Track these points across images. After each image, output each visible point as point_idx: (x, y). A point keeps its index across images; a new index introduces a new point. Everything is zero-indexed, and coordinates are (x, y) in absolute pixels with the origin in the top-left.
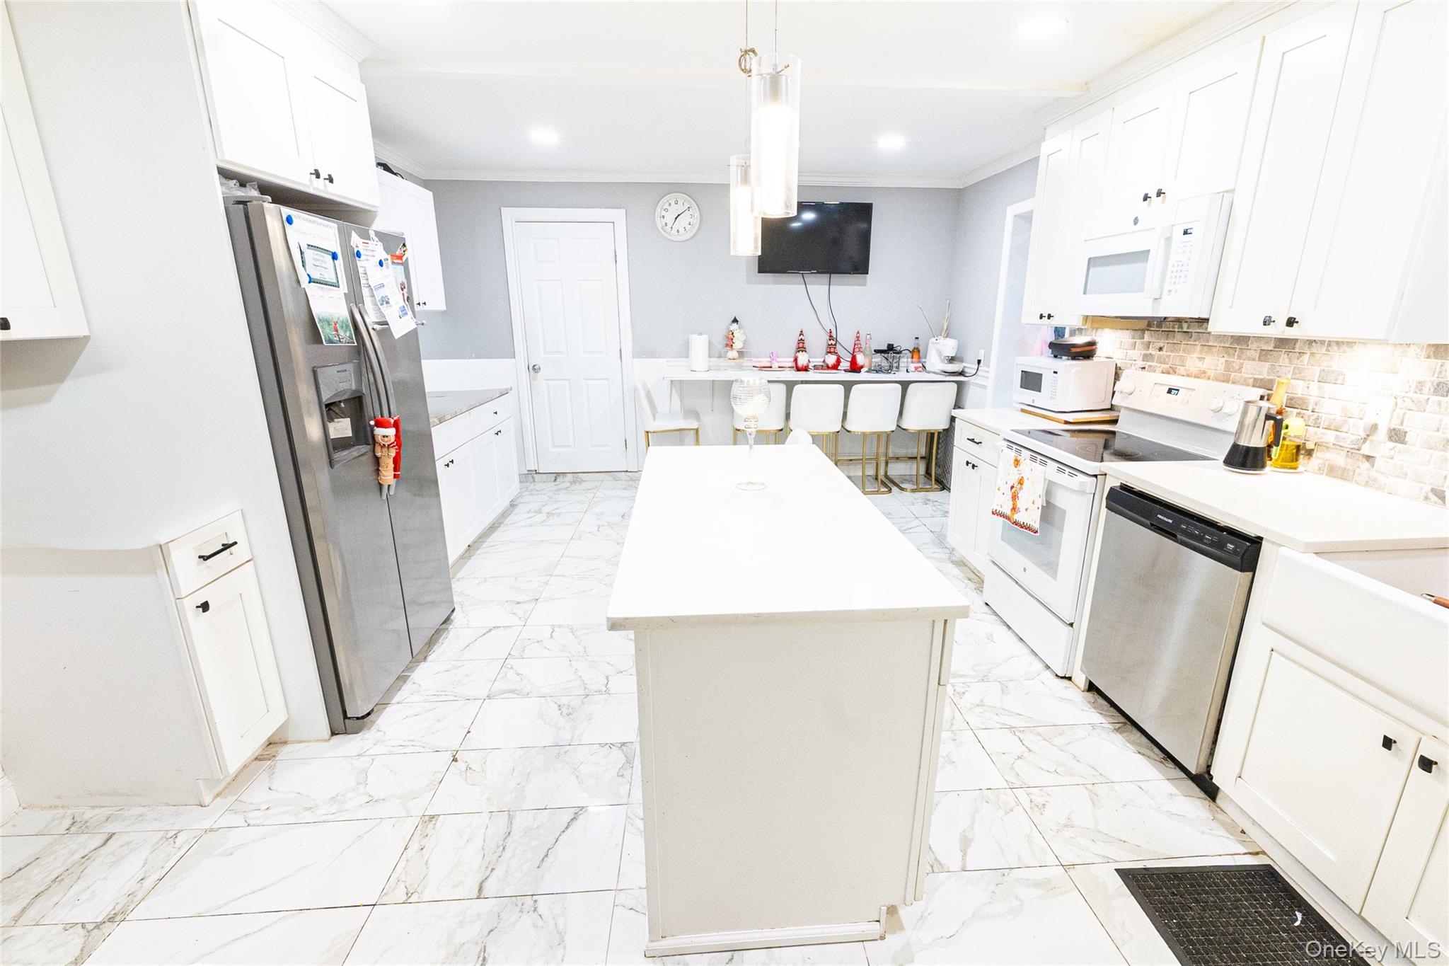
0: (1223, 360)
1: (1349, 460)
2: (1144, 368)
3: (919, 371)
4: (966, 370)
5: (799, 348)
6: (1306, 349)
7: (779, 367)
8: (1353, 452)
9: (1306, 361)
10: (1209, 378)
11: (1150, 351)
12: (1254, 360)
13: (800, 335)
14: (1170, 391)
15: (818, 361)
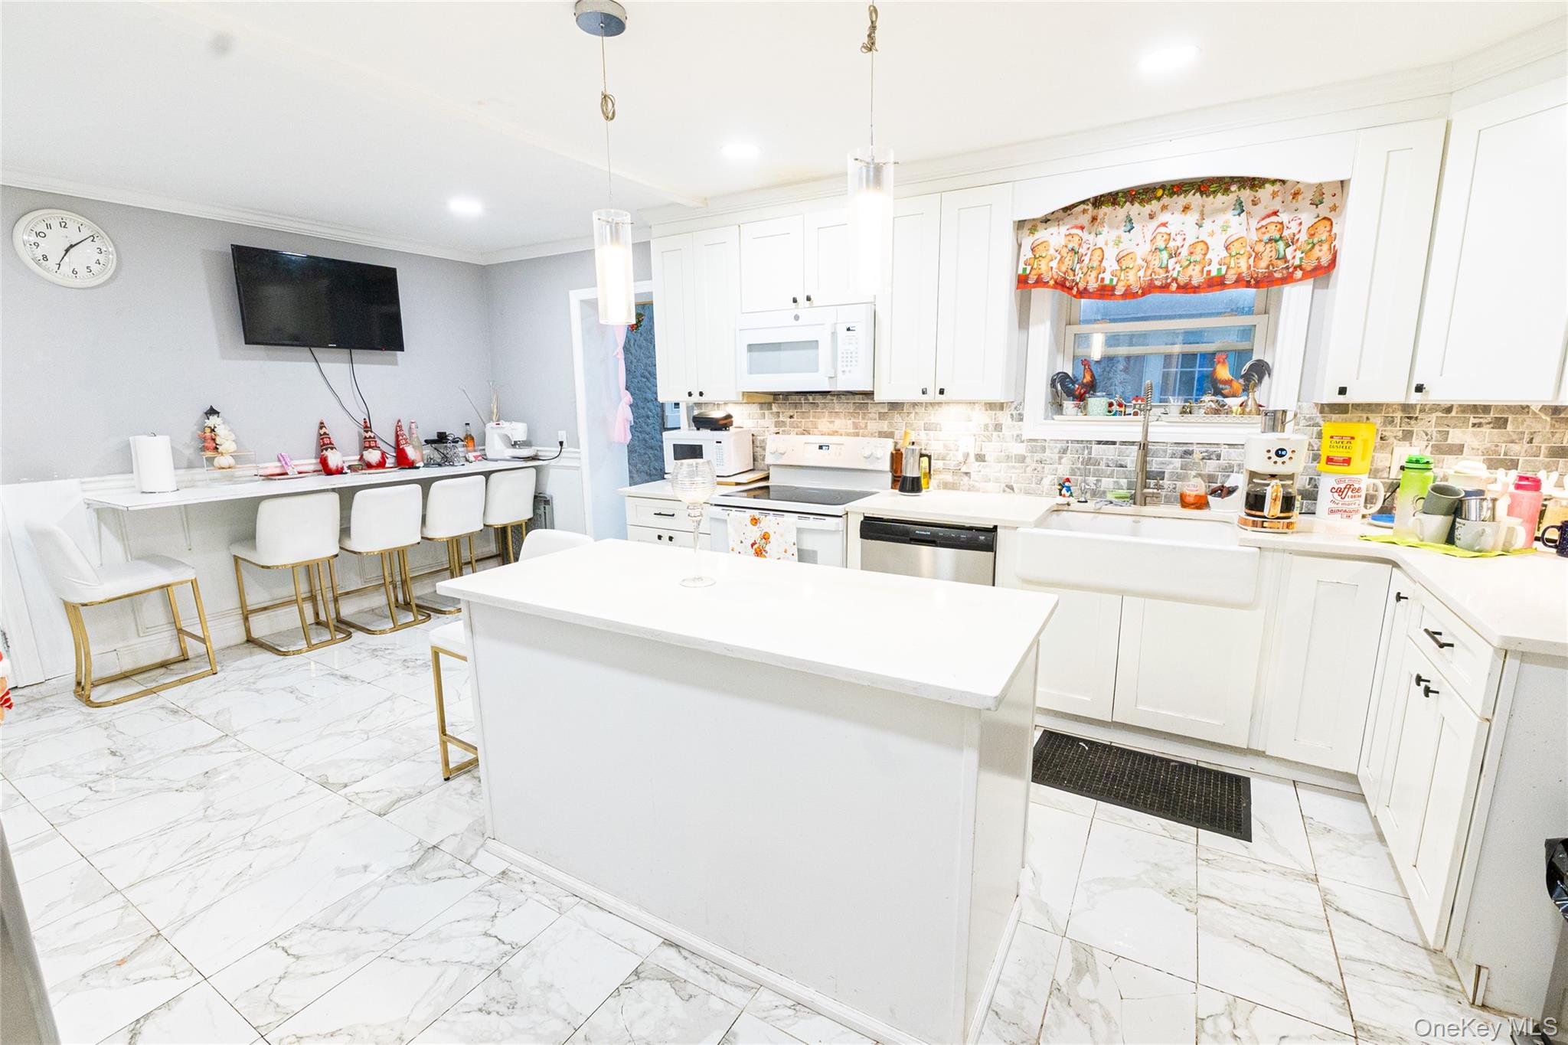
0: (850, 422)
1: (956, 478)
2: (778, 433)
3: (479, 460)
4: (540, 454)
5: (322, 446)
6: (912, 410)
7: (300, 473)
8: (956, 472)
9: (913, 418)
10: (841, 435)
11: (781, 419)
12: (875, 419)
13: (321, 428)
14: (821, 447)
15: (354, 459)
